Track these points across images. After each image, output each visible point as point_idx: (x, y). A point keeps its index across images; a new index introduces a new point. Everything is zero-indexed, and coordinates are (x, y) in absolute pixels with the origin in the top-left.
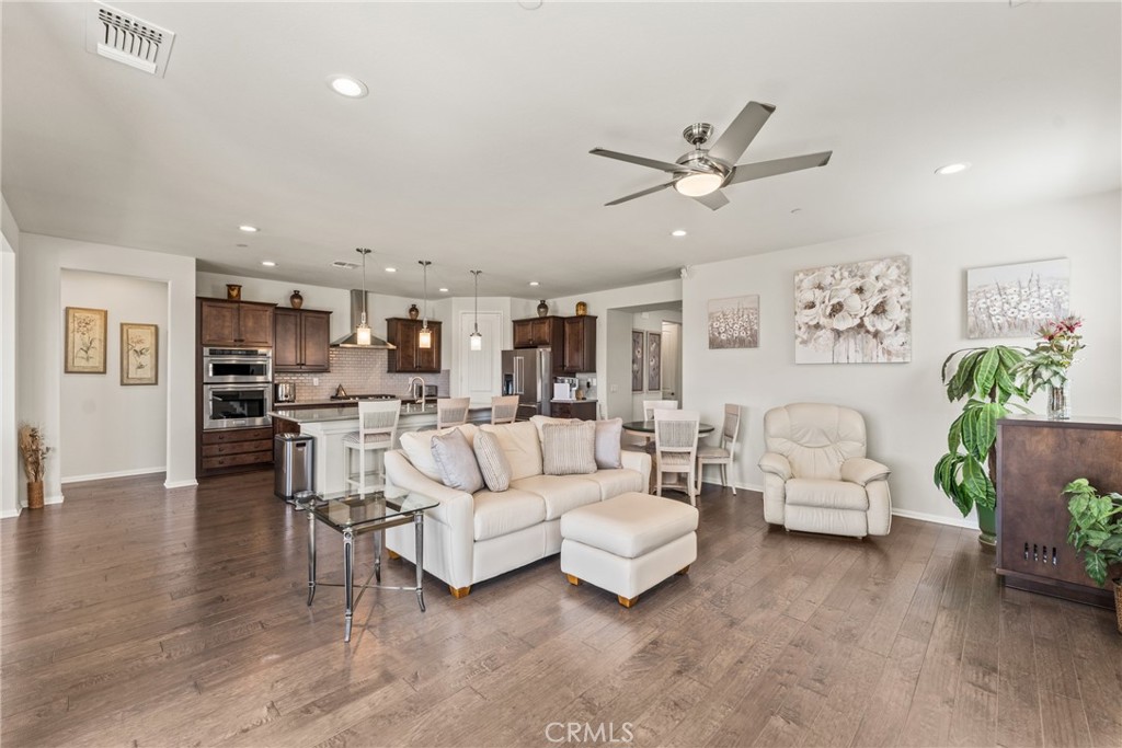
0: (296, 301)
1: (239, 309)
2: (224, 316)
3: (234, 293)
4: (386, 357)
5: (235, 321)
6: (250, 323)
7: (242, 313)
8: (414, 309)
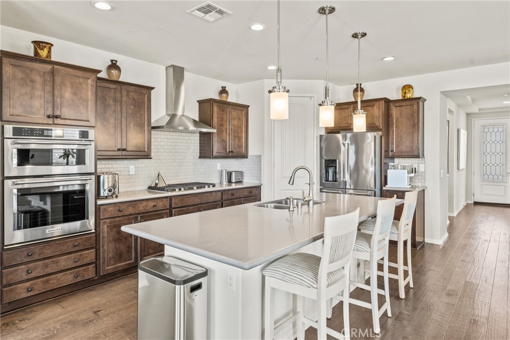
0: (114, 72)
1: (53, 73)
2: (32, 81)
3: (43, 53)
4: (198, 142)
5: (49, 88)
6: (68, 94)
7: (58, 79)
8: (224, 91)
